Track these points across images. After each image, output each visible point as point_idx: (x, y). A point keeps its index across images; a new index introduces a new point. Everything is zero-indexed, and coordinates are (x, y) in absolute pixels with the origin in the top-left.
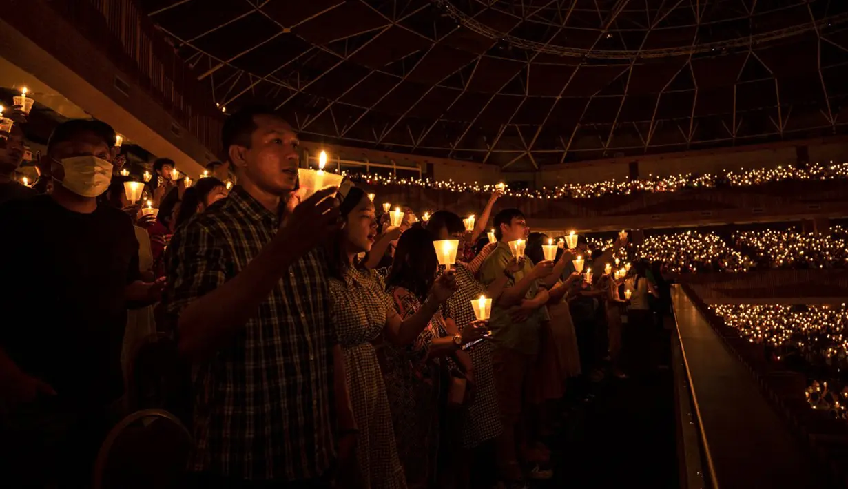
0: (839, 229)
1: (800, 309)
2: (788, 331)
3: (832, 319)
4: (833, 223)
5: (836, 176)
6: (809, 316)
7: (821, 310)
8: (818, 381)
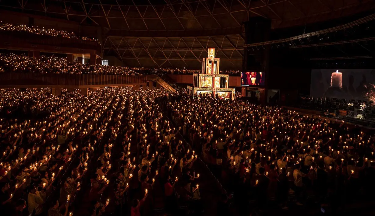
0: (43, 57)
1: (23, 90)
2: (17, 100)
3: (37, 94)
4: (42, 54)
5: (44, 34)
6: (27, 93)
7: (33, 91)
8: (27, 120)
